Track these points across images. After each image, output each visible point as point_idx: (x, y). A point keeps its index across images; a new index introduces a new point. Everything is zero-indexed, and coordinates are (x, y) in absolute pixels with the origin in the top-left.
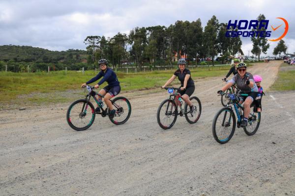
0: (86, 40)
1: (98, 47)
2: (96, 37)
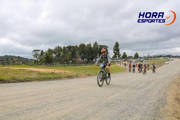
0: (33, 52)
1: (39, 55)
2: (38, 50)
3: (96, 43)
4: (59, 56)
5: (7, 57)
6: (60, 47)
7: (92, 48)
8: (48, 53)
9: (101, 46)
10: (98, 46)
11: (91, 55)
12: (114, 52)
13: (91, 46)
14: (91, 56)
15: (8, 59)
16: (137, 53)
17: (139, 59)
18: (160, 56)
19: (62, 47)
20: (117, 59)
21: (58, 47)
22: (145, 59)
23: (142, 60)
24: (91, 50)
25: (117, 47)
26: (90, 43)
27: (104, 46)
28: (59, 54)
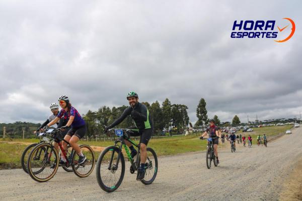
3: (167, 100)
4: (105, 123)
5: (19, 126)
6: (106, 108)
7: (160, 110)
8: (87, 118)
9: (175, 105)
10: (171, 106)
11: (158, 121)
12: (198, 116)
13: (159, 107)
14: (159, 124)
15: (20, 128)
16: (236, 116)
17: (241, 127)
18: (277, 121)
19: (111, 109)
20: (203, 128)
21: (104, 109)
22: (252, 127)
23: (245, 128)
24: (159, 112)
25: (202, 108)
26: (157, 101)
27: (180, 105)
28: (106, 120)
